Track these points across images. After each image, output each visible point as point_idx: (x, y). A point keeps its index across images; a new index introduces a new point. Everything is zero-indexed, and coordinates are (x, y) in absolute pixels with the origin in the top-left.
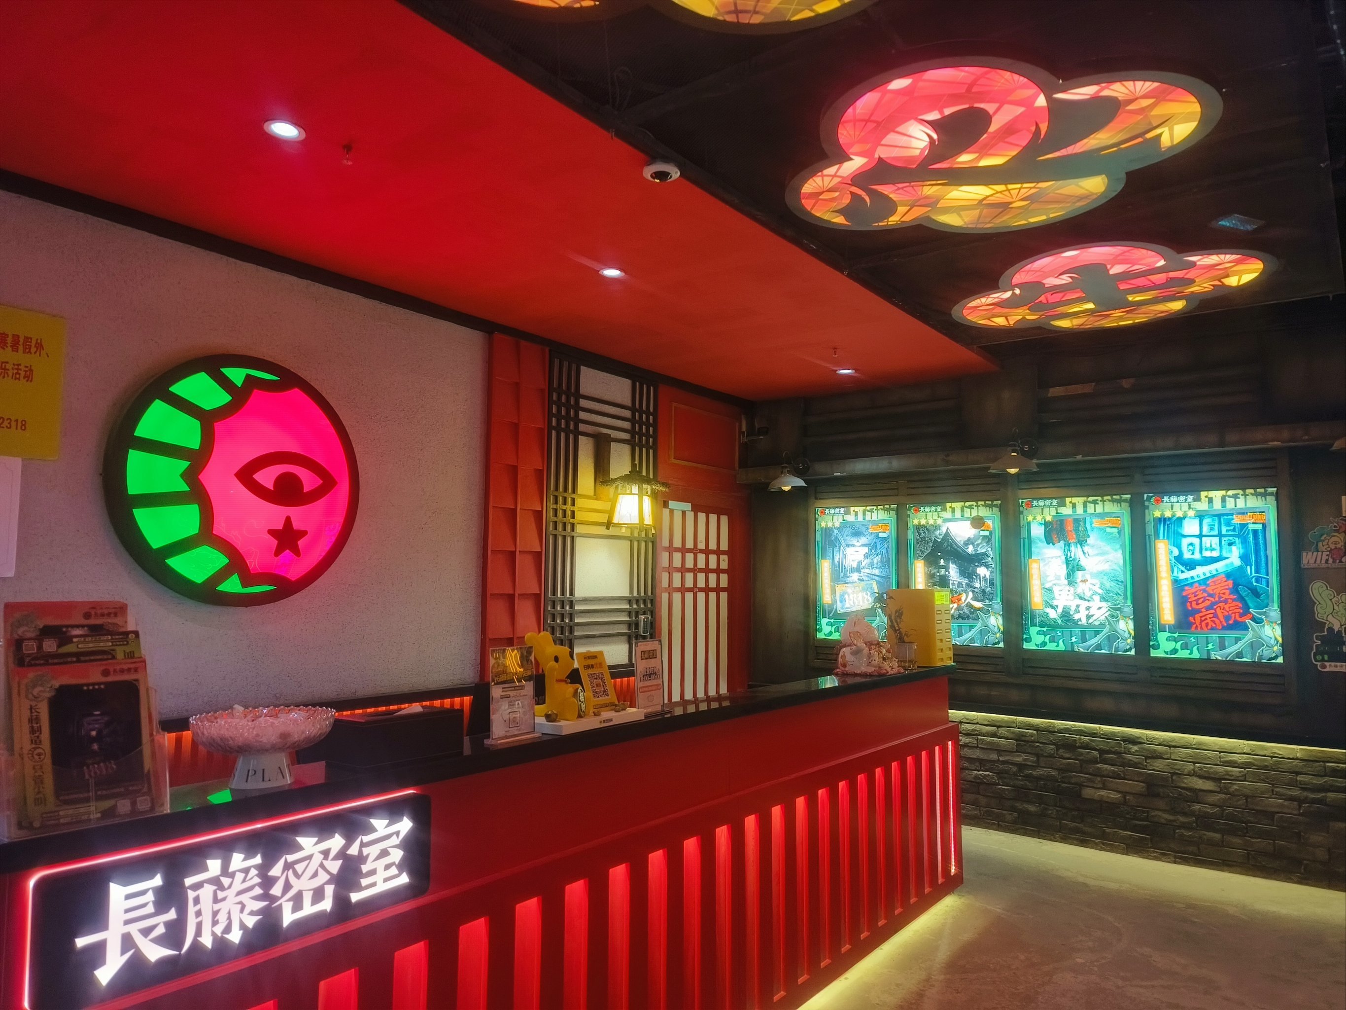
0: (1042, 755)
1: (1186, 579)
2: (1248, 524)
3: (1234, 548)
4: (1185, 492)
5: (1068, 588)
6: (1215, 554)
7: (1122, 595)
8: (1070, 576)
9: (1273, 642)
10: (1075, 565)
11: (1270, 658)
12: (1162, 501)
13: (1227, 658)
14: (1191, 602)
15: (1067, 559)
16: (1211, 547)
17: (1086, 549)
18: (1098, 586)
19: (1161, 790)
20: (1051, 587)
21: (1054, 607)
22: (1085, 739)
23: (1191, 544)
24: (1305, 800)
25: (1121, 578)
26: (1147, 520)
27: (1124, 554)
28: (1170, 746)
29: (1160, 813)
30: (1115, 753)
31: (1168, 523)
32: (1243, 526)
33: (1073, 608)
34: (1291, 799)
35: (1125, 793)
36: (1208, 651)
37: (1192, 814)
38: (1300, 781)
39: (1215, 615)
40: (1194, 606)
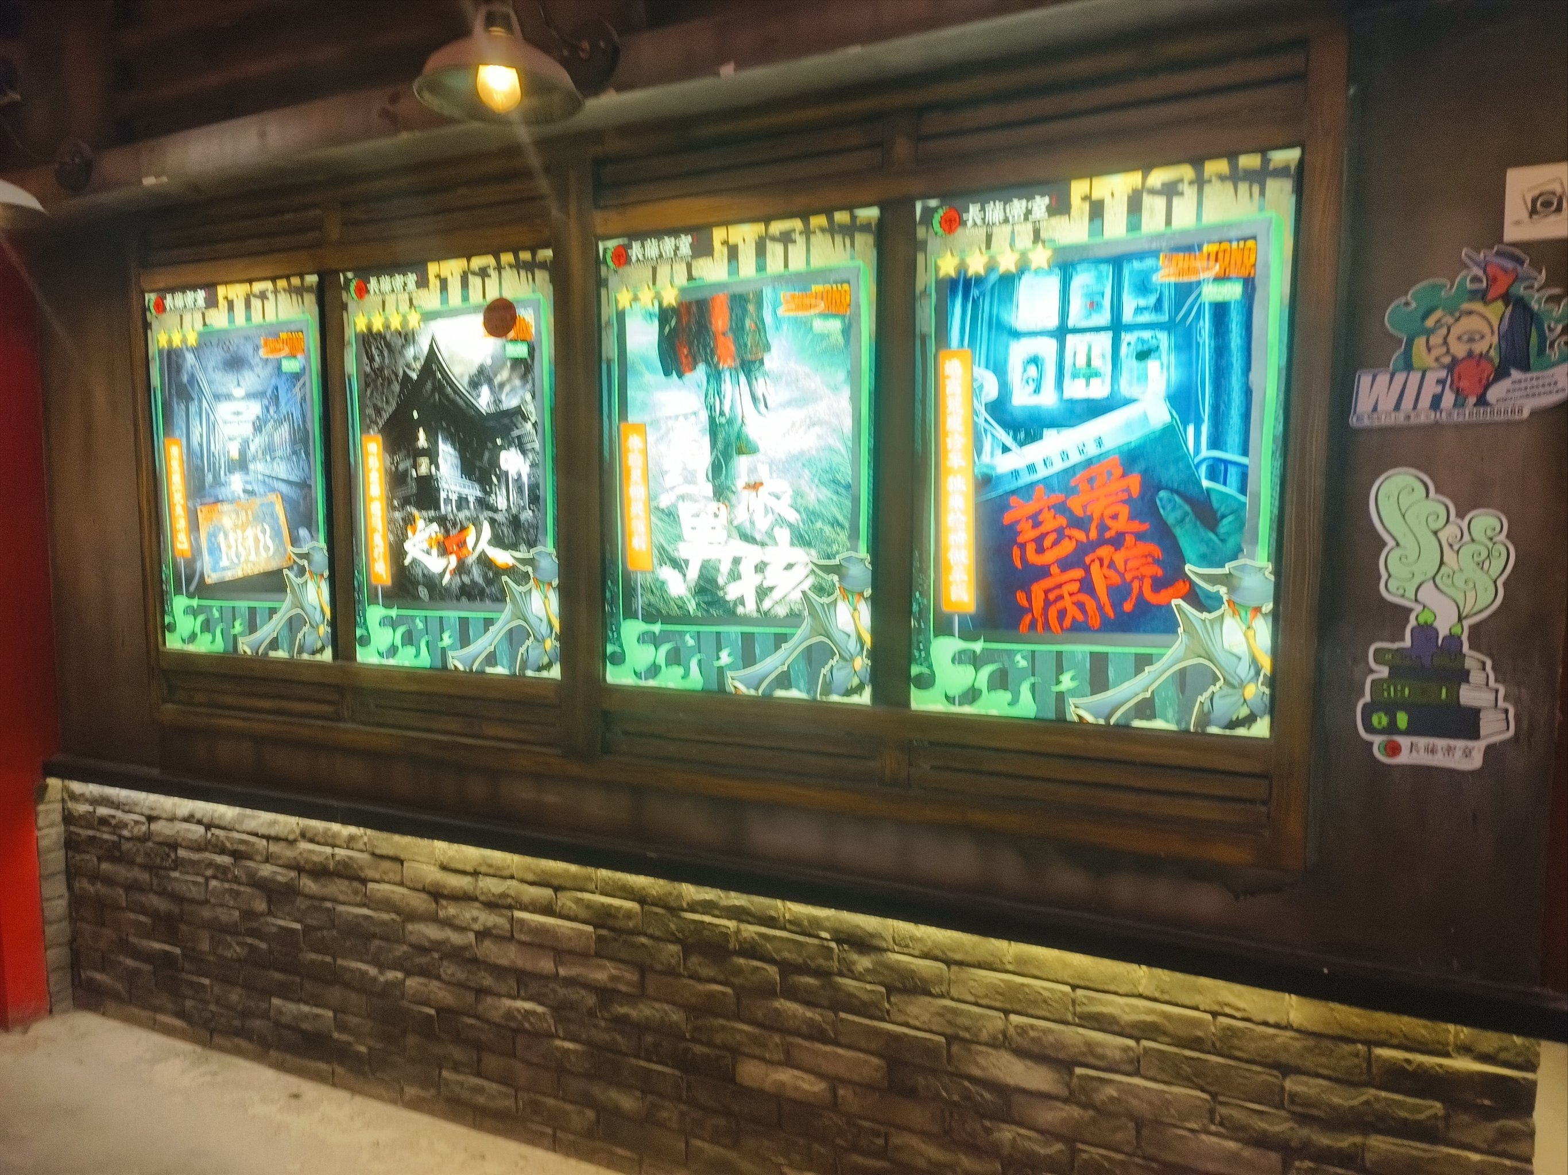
0: (652, 969)
1: (1015, 474)
2: (1199, 283)
3: (1153, 365)
4: (1026, 188)
5: (714, 505)
6: (1099, 390)
7: (847, 525)
8: (719, 469)
9: (1244, 670)
10: (733, 438)
11: (1231, 721)
12: (963, 223)
13: (1108, 718)
14: (1022, 547)
15: (712, 420)
16: (1089, 364)
17: (760, 386)
18: (787, 499)
19: (921, 1081)
20: (674, 505)
21: (678, 565)
22: (750, 930)
23: (1035, 360)
24: (1306, 1150)
25: (846, 474)
26: (919, 287)
27: (855, 400)
28: (949, 963)
29: (914, 1141)
30: (817, 973)
31: (975, 292)
32: (1185, 291)
33: (725, 568)
34: (1262, 1141)
35: (834, 1082)
36: (1061, 697)
37: (993, 1151)
38: (1293, 1097)
39: (1087, 586)
40: (1032, 556)
